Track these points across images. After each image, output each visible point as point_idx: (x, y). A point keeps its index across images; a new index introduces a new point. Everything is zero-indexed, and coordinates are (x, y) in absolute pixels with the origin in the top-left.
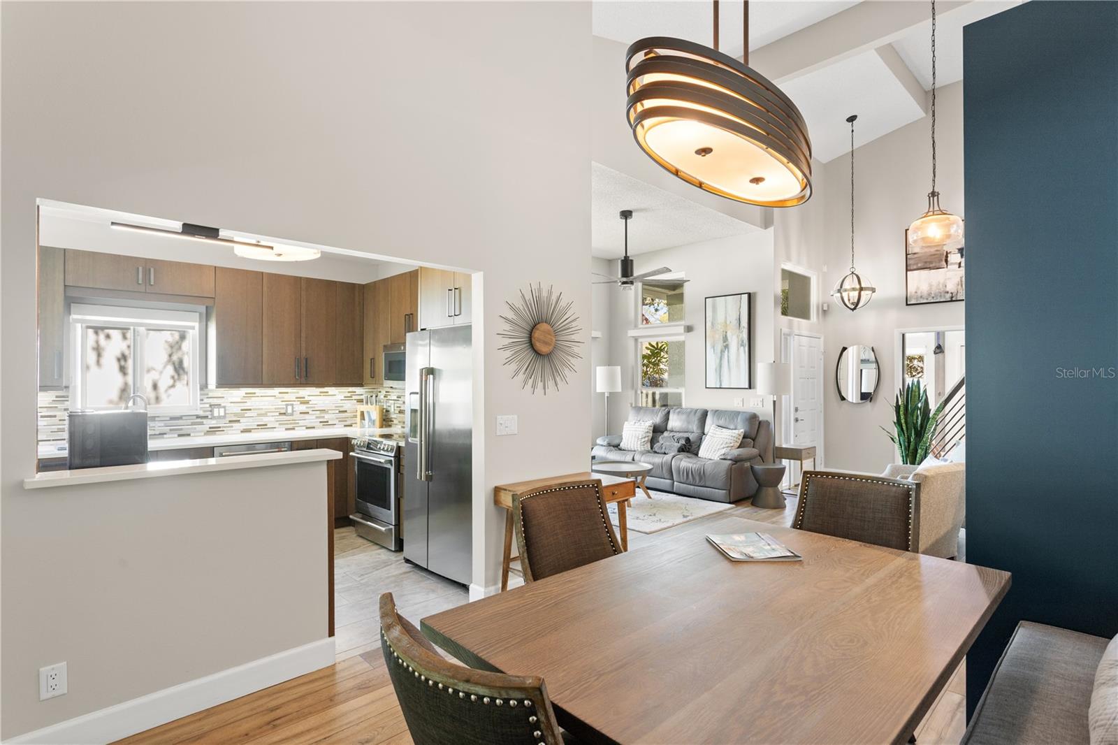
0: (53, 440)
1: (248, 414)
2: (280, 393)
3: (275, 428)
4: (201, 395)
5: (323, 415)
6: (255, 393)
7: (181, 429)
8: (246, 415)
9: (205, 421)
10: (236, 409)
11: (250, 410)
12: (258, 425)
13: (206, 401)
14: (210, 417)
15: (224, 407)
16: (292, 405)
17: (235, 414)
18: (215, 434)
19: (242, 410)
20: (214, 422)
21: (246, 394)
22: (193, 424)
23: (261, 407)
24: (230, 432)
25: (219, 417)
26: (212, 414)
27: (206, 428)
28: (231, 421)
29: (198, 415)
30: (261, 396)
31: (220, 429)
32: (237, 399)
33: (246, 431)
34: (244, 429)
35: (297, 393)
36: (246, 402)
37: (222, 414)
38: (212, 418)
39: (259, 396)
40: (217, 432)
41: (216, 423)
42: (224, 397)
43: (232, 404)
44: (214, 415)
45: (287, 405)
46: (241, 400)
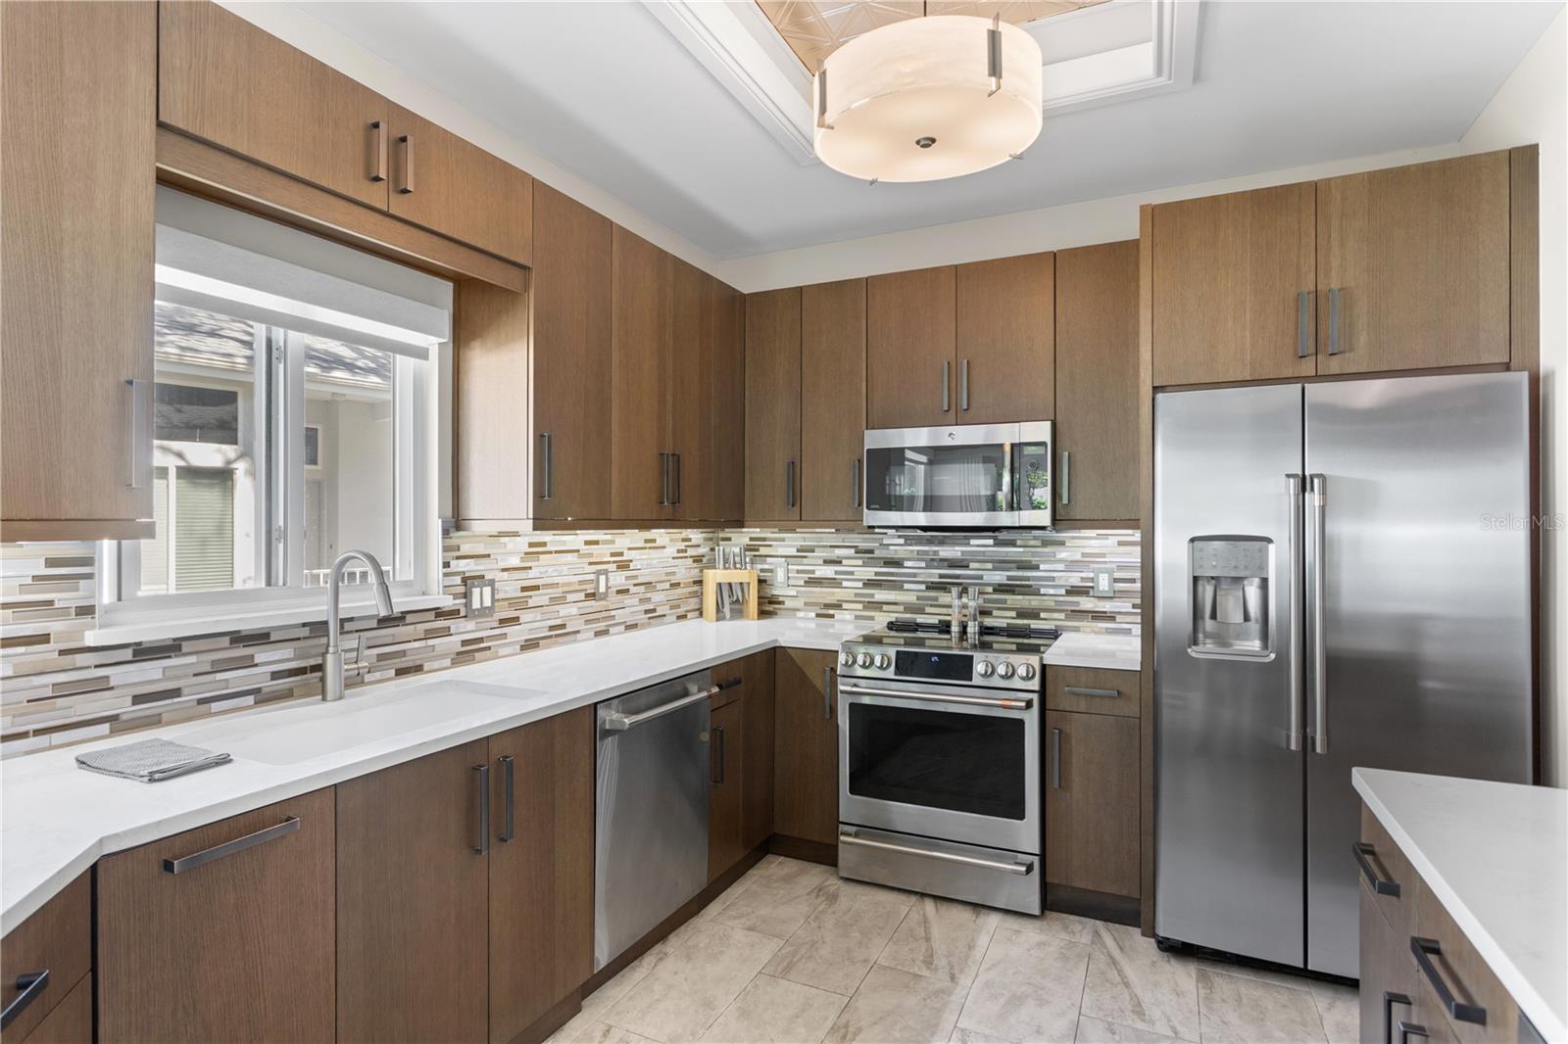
0: (37, 732)
1: (536, 599)
2: (587, 543)
3: (578, 632)
4: (446, 549)
5: (648, 595)
6: (544, 544)
7: (403, 653)
8: (531, 603)
9: (452, 624)
10: (509, 587)
11: (536, 588)
12: (552, 628)
13: (455, 565)
14: (462, 614)
15: (492, 583)
16: (606, 572)
17: (512, 602)
18: (473, 661)
19: (524, 589)
20: (470, 625)
21: (531, 545)
22: (428, 635)
23: (556, 580)
24: (502, 651)
25: (484, 612)
26: (468, 605)
27: (453, 643)
28: (503, 622)
29: (438, 608)
30: (556, 552)
31: (482, 645)
32: (515, 562)
33: (530, 645)
34: (526, 641)
35: (613, 542)
36: (530, 568)
37: (487, 603)
38: (466, 617)
39: (551, 552)
40: (476, 654)
41: (474, 628)
42: (489, 556)
43: (506, 573)
44: (471, 605)
45: (598, 573)
46: (522, 561)
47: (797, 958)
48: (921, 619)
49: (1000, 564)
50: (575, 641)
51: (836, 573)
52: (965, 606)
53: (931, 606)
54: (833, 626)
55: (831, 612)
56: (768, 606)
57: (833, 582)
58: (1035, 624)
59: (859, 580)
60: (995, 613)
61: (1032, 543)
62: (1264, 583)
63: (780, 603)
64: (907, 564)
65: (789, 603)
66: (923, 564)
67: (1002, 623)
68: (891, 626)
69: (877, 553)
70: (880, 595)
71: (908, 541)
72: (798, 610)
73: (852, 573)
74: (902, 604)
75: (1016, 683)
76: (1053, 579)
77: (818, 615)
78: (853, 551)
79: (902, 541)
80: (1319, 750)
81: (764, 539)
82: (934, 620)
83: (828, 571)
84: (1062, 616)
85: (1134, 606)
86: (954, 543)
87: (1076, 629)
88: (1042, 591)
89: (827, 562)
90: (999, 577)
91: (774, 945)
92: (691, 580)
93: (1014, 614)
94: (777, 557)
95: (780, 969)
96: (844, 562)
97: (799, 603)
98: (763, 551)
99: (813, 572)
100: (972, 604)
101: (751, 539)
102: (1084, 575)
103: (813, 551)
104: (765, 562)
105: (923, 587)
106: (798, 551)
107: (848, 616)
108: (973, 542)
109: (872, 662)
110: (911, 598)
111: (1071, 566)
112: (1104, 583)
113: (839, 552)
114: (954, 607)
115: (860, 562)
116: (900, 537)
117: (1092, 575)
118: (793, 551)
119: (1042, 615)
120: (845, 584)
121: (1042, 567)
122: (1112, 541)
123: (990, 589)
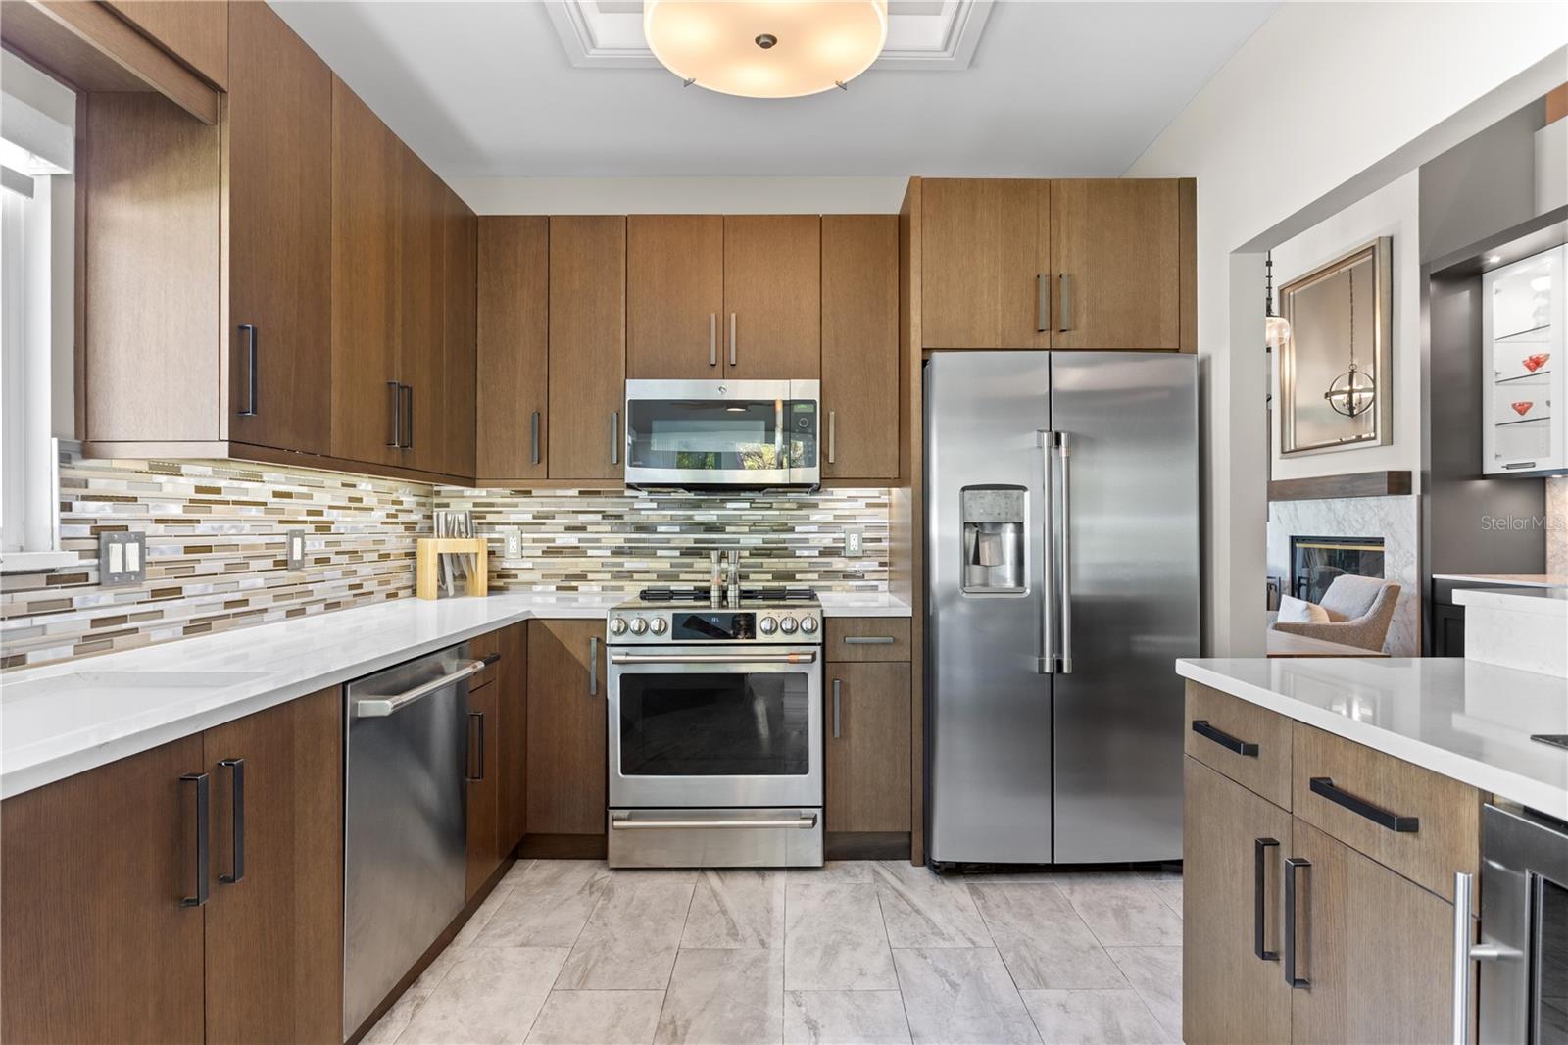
1: (207, 564)
2: (276, 494)
4: (65, 483)
5: (354, 567)
6: (218, 491)
8: (199, 569)
9: (77, 595)
10: (168, 546)
11: (208, 549)
12: (228, 604)
13: (80, 508)
14: (93, 579)
15: (140, 538)
16: (301, 534)
17: (170, 566)
18: (110, 648)
19: (188, 550)
20: (106, 597)
22: (36, 609)
23: (235, 540)
24: (156, 636)
25: (127, 578)
26: (102, 568)
27: (79, 622)
28: (158, 594)
29: (52, 570)
30: (235, 503)
31: (125, 626)
32: (175, 510)
33: (197, 627)
34: (191, 621)
35: (310, 497)
36: (198, 521)
37: (134, 565)
38: (98, 584)
39: (227, 503)
40: (115, 639)
41: (112, 602)
42: (135, 499)
43: (162, 526)
44: (107, 568)
45: (292, 535)
46: (184, 512)
47: (592, 962)
48: (674, 586)
49: (754, 528)
50: (262, 622)
51: (580, 541)
52: (724, 572)
53: (686, 572)
54: (576, 600)
55: (574, 584)
56: (499, 581)
57: (576, 551)
58: (790, 586)
59: (606, 548)
60: (752, 577)
61: (787, 505)
62: (1019, 527)
63: (516, 576)
64: (660, 529)
65: (523, 577)
66: (677, 529)
67: (758, 586)
68: (645, 595)
69: (627, 519)
70: (630, 563)
71: (661, 505)
72: (535, 584)
73: (598, 540)
74: (654, 572)
75: (799, 637)
76: (807, 541)
77: (558, 588)
78: (600, 516)
79: (654, 505)
80: (1066, 670)
81: (491, 505)
82: (689, 587)
83: (572, 539)
84: (816, 576)
85: (882, 564)
86: (711, 504)
87: (829, 589)
88: (798, 553)
89: (570, 529)
90: (756, 541)
91: (561, 954)
92: (403, 551)
93: (770, 577)
94: (508, 524)
95: (575, 980)
96: (589, 529)
97: (536, 576)
98: (490, 518)
99: (553, 541)
100: (732, 568)
101: (476, 505)
102: (836, 536)
103: (553, 518)
104: (493, 531)
105: (677, 553)
106: (534, 517)
107: (596, 588)
108: (730, 505)
109: (647, 627)
110: (665, 565)
111: (825, 527)
112: (854, 544)
113: (583, 518)
114: (711, 572)
115: (608, 529)
116: (651, 500)
117: (843, 536)
118: (528, 518)
119: (798, 577)
120: (590, 552)
121: (797, 529)
122: (862, 503)
123: (746, 553)
